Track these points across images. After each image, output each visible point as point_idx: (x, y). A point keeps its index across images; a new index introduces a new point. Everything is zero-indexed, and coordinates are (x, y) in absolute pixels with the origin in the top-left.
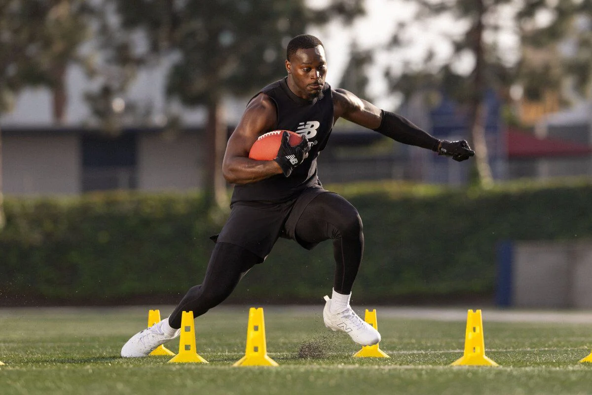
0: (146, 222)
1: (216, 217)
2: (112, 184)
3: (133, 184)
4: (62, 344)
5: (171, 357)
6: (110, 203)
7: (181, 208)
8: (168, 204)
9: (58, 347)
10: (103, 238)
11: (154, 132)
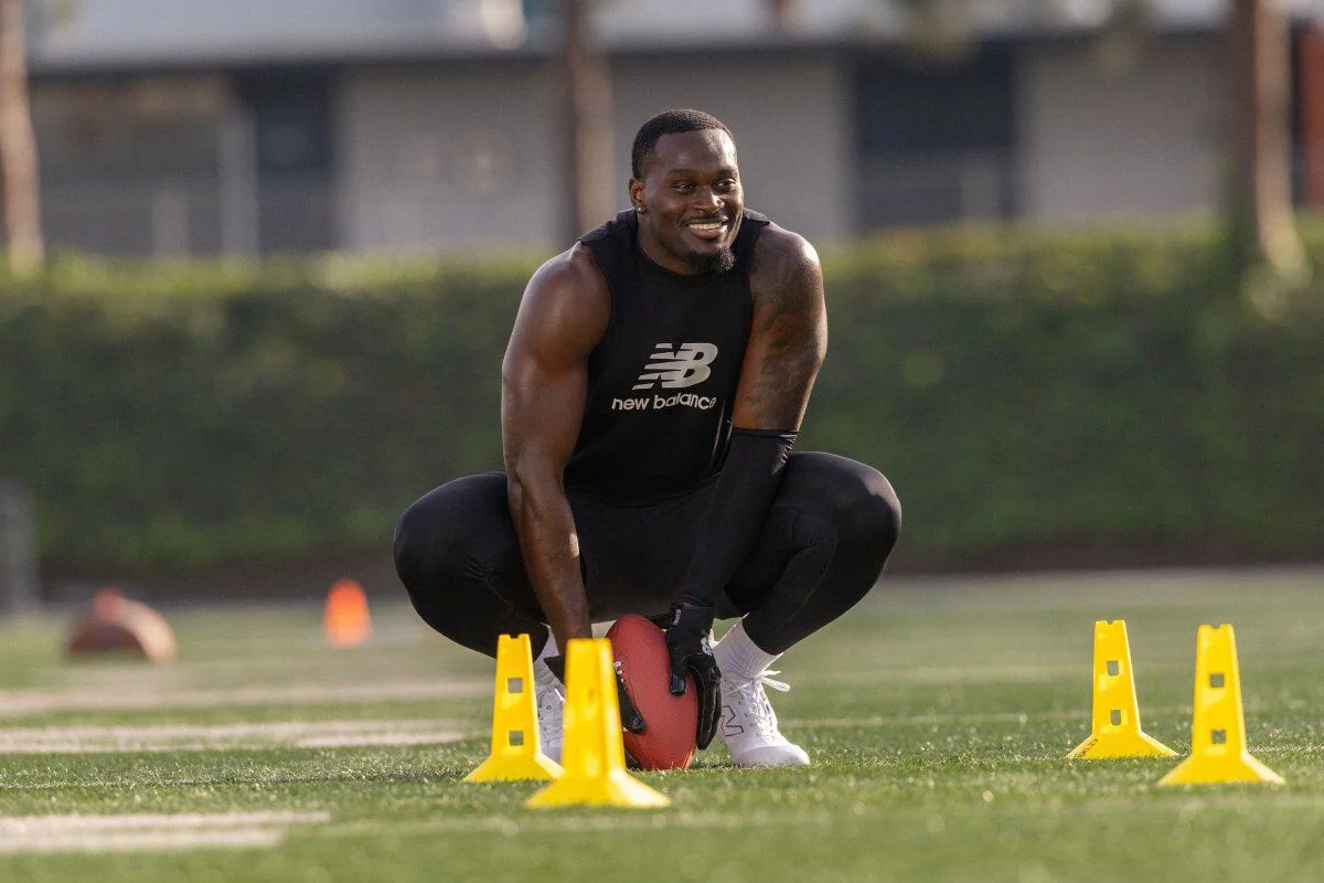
0: (1053, 320)
1: (1264, 300)
2: (944, 208)
3: (1009, 206)
4: (830, 722)
5: (1168, 765)
6: (943, 266)
7: (1156, 275)
8: (1119, 261)
9: (818, 731)
10: (923, 371)
11: (1072, 44)
